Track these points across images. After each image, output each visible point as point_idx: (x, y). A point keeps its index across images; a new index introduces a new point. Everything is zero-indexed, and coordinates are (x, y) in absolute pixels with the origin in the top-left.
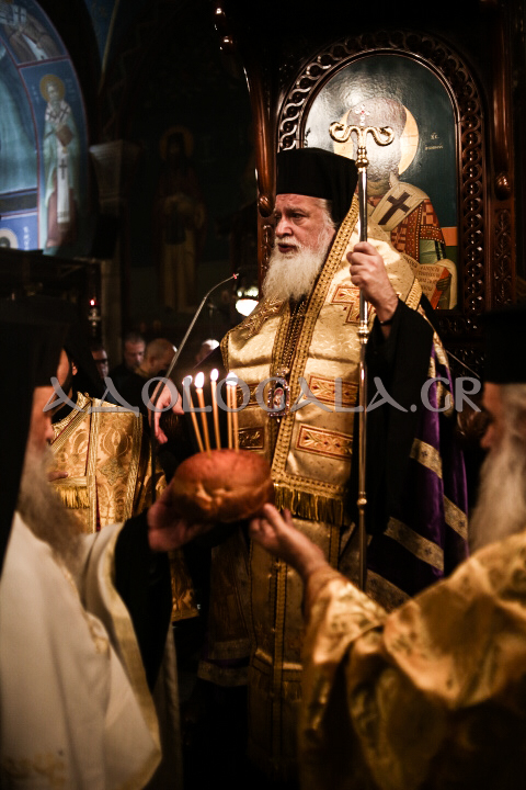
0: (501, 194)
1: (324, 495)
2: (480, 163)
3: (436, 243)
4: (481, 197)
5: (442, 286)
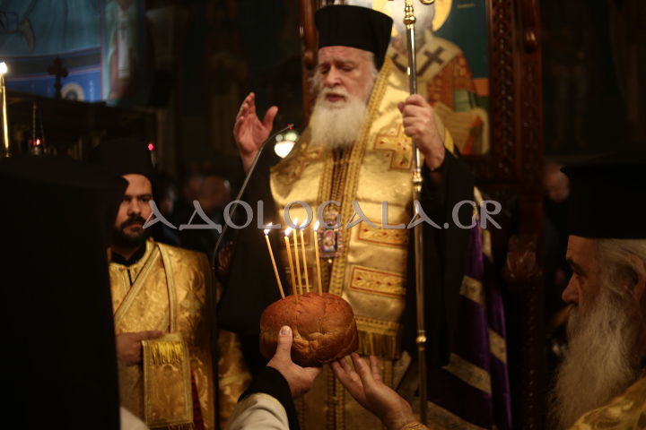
0: (529, 48)
1: (377, 331)
2: (509, 20)
3: (469, 94)
4: (511, 50)
5: (475, 131)
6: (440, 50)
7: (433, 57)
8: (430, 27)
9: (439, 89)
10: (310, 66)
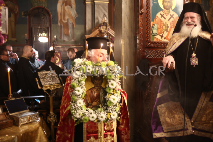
6: (173, 15)
7: (172, 16)
8: (171, 9)
9: (173, 25)
10: (142, 14)
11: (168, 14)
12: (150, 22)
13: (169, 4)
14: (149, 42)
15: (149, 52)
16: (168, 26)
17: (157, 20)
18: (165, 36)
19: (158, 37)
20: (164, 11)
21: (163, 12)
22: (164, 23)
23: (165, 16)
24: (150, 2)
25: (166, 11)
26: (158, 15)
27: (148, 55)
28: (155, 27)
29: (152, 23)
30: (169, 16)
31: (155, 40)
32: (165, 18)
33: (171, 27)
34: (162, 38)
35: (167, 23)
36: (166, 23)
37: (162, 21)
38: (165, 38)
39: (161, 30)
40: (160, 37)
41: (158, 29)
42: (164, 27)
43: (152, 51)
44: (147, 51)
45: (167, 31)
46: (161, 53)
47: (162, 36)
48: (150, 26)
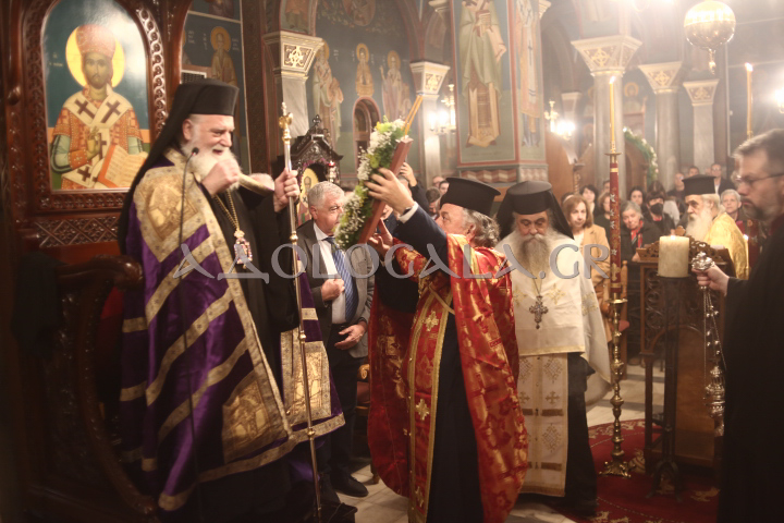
3: (138, 140)
6: (117, 104)
7: (113, 109)
8: (110, 84)
9: (118, 135)
10: (14, 100)
11: (101, 101)
12: (45, 129)
13: (102, 70)
14: (45, 196)
15: (48, 229)
16: (103, 139)
17: (66, 121)
18: (95, 172)
19: (74, 176)
20: (87, 92)
21: (84, 94)
22: (91, 130)
23: (90, 107)
24: (40, 63)
25: (95, 92)
26: (71, 105)
27: (45, 237)
28: (60, 144)
29: (50, 132)
30: (104, 110)
31: (66, 189)
32: (92, 116)
33: (113, 144)
34: (88, 179)
35: (100, 131)
36: (96, 129)
37: (82, 125)
38: (96, 180)
39: (82, 155)
40: (80, 177)
41: (71, 151)
42: (91, 143)
43: (58, 223)
44: (42, 225)
45: (101, 158)
46: (87, 229)
47: (86, 174)
48: (46, 141)
